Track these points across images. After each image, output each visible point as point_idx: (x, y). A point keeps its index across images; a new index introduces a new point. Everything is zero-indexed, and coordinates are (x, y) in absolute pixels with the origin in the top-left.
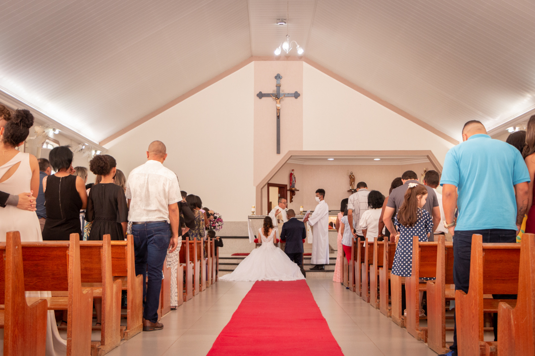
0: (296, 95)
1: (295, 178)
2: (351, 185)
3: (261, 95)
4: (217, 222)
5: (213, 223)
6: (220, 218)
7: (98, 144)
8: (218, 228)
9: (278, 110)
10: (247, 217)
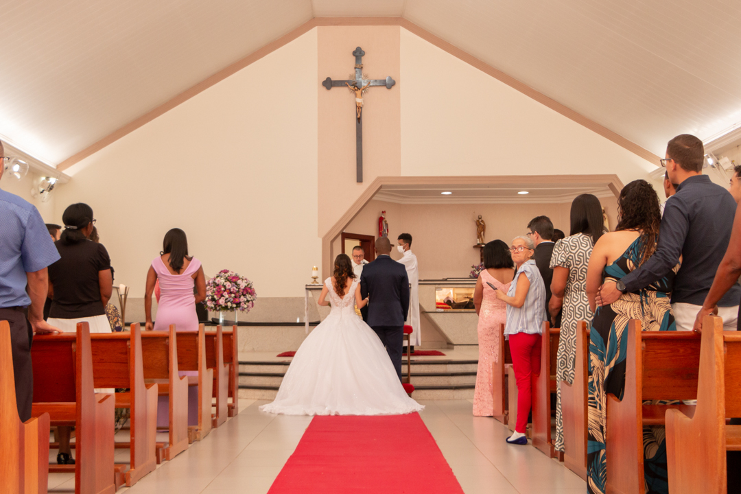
0: (389, 84)
1: (387, 225)
2: (479, 236)
3: (329, 84)
4: (244, 295)
5: (235, 297)
6: (250, 288)
7: (55, 167)
8: (245, 306)
9: (359, 108)
10: (305, 287)
